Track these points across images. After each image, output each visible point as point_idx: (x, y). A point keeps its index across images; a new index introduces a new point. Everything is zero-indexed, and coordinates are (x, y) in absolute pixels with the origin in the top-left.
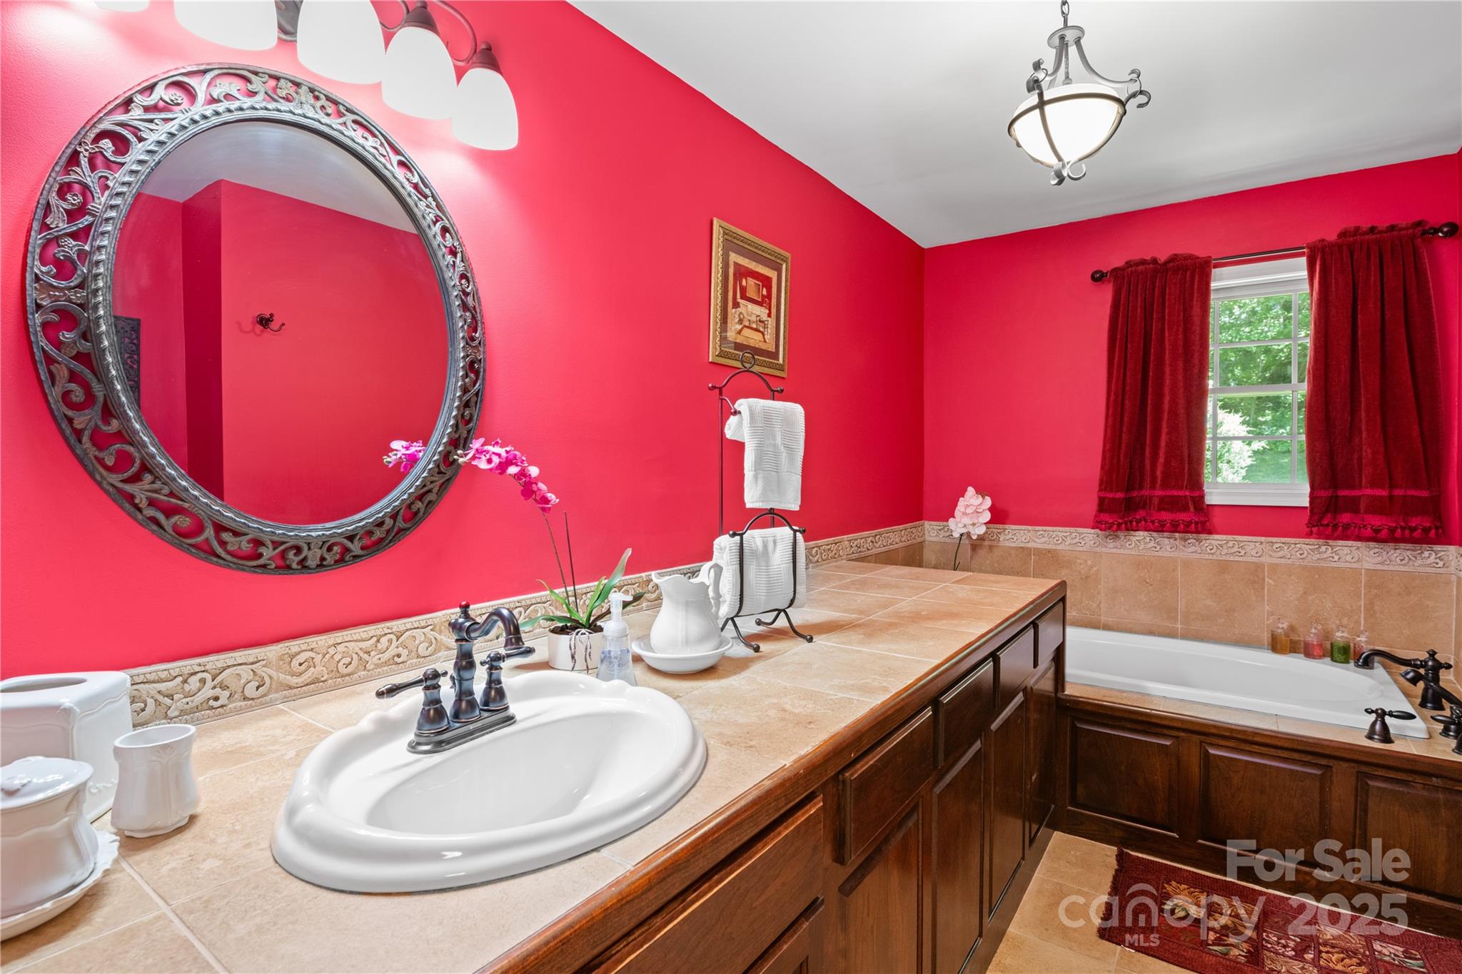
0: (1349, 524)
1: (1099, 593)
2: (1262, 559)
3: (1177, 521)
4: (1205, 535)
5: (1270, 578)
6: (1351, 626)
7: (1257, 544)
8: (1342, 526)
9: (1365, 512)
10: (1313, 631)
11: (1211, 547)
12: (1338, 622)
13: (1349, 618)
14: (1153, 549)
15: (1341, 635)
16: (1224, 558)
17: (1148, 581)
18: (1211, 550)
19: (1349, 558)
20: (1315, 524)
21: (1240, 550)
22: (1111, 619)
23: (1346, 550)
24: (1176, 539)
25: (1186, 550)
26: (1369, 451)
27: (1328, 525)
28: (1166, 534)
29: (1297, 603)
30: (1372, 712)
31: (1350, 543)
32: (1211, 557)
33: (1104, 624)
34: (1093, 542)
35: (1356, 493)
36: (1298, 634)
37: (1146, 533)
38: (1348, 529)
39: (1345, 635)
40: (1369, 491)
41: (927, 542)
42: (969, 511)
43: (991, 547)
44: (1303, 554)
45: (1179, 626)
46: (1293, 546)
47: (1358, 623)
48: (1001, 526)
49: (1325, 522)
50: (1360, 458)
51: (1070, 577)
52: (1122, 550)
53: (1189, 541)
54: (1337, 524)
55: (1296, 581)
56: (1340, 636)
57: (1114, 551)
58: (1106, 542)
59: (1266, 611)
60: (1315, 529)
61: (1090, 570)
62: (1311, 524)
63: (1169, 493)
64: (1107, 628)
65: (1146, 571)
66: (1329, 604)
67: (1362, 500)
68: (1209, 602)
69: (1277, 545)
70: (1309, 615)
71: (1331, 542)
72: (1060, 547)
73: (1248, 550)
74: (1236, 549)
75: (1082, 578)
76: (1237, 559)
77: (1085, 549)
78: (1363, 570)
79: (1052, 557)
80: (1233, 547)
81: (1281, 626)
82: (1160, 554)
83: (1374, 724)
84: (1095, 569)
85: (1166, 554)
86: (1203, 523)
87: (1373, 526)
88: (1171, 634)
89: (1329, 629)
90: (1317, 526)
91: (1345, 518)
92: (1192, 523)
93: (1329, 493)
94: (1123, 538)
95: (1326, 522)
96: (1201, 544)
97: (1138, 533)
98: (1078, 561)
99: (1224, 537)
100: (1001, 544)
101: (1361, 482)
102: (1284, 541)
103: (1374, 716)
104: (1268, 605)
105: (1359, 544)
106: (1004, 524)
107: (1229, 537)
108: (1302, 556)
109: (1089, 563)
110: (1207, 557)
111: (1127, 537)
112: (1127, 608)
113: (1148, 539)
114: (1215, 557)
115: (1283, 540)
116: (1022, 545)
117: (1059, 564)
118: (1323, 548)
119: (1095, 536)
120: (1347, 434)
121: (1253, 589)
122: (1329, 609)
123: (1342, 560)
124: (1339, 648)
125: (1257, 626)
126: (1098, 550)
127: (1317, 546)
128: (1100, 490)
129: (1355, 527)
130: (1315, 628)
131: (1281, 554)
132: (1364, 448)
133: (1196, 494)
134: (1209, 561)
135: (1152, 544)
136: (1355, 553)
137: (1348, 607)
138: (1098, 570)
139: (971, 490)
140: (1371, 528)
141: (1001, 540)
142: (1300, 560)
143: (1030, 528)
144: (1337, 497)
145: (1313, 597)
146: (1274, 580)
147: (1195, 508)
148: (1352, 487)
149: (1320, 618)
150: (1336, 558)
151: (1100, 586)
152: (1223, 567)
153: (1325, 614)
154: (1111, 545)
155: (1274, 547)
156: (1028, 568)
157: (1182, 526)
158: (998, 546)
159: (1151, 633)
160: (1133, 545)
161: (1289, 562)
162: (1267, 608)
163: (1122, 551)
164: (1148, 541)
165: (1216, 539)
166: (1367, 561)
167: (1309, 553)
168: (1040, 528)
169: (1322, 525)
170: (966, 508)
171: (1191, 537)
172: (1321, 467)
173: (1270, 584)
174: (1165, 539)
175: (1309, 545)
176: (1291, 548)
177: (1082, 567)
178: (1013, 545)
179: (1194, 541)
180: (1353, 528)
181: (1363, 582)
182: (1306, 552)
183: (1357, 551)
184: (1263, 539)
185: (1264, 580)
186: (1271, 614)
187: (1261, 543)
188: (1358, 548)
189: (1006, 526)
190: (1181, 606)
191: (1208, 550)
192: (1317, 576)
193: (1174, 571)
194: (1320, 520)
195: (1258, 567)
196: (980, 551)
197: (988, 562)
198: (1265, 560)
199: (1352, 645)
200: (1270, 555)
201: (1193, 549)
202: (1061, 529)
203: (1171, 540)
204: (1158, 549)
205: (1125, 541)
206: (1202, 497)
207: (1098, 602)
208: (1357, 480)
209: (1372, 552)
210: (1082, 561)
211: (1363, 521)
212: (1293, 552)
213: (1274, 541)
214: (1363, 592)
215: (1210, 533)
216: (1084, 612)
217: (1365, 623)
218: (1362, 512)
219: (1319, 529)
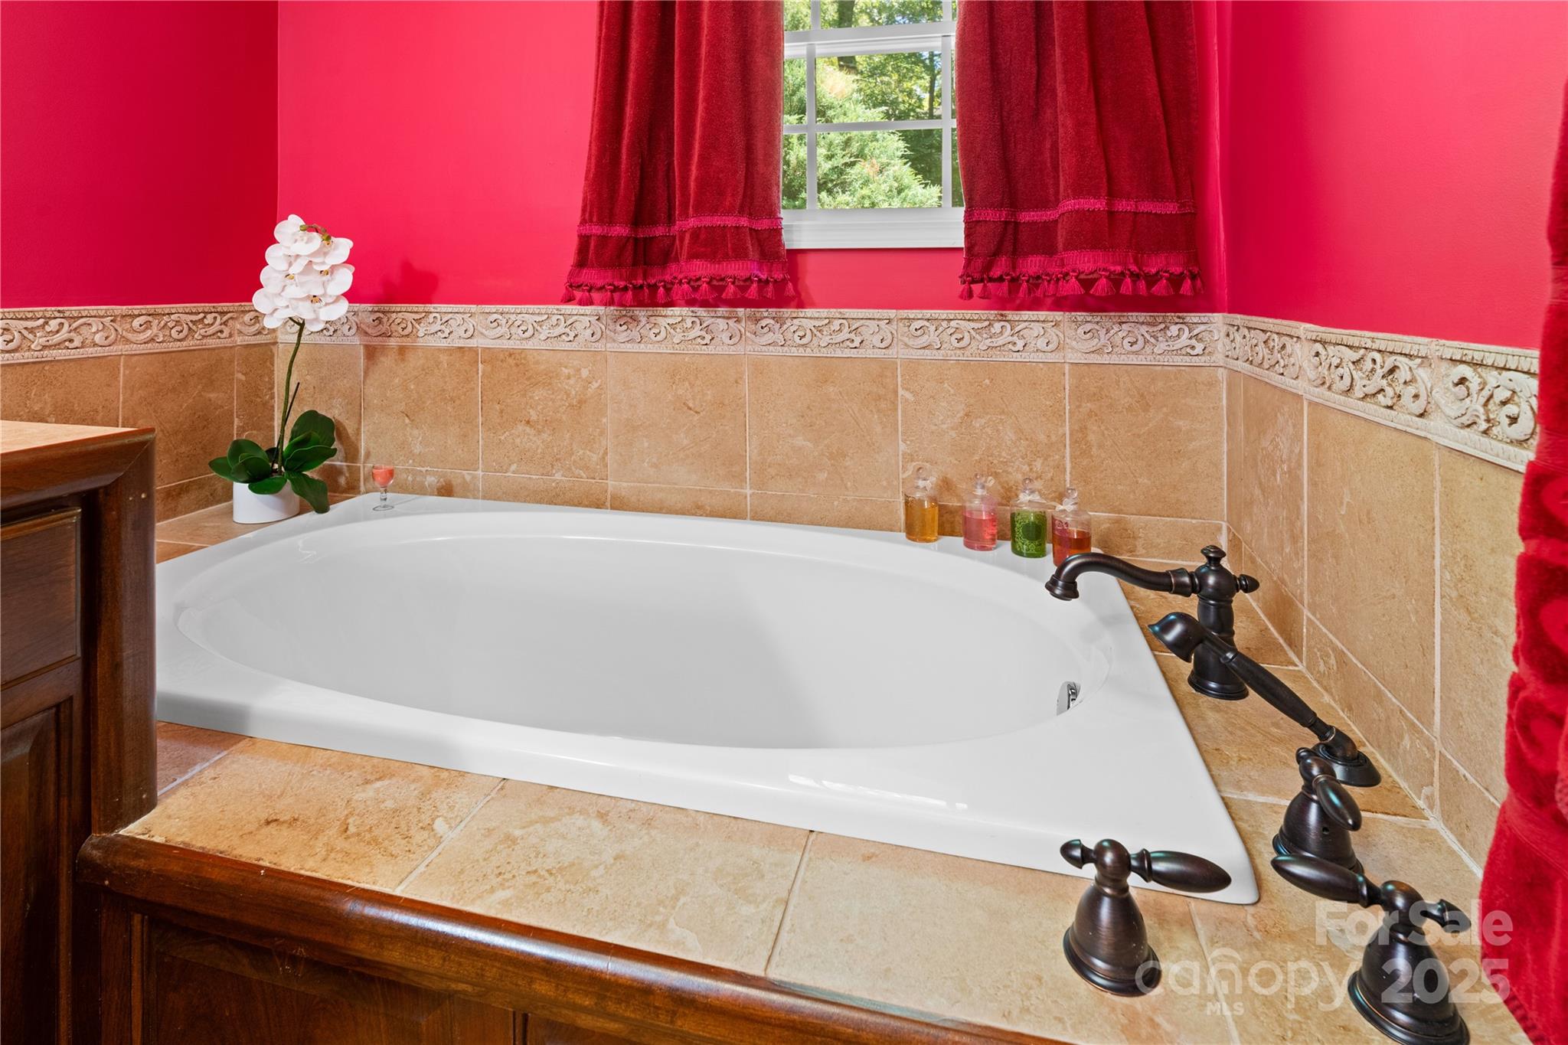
0: (1038, 277)
1: (602, 433)
2: (891, 353)
3: (722, 280)
4: (790, 310)
5: (907, 389)
6: (1050, 475)
7: (883, 323)
8: (1028, 281)
9: (1065, 249)
10: (979, 492)
11: (801, 333)
12: (1026, 468)
13: (1046, 459)
14: (699, 340)
15: (1029, 498)
16: (824, 353)
17: (691, 405)
18: (801, 338)
19: (1041, 343)
20: (977, 276)
21: (852, 336)
22: (625, 484)
23: (1037, 329)
24: (738, 321)
25: (757, 340)
26: (1069, 122)
27: (1001, 279)
28: (722, 311)
29: (953, 434)
30: (1088, 856)
31: (1042, 315)
32: (801, 352)
33: (613, 498)
34: (589, 332)
35: (1049, 215)
36: (957, 496)
37: (685, 311)
38: (1037, 286)
39: (1036, 497)
40: (1069, 204)
41: (280, 346)
42: (297, 268)
43: (402, 350)
44: (962, 339)
45: (748, 491)
46: (944, 324)
47: (1060, 468)
48: (420, 307)
49: (996, 272)
50: (1055, 146)
51: (550, 403)
52: (642, 346)
53: (764, 323)
54: (1018, 278)
55: (952, 391)
56: (1028, 502)
57: (629, 347)
58: (615, 332)
59: (901, 453)
60: (977, 288)
61: (586, 388)
62: (968, 276)
63: (708, 221)
64: (619, 504)
65: (687, 384)
66: (1009, 435)
67: (1060, 226)
68: (799, 441)
69: (917, 324)
70: (977, 458)
71: (1011, 315)
72: (529, 345)
73: (866, 335)
74: (844, 335)
75: (571, 406)
76: (848, 353)
77: (574, 346)
78: (1067, 367)
79: (517, 365)
80: (840, 330)
81: (921, 483)
82: (711, 350)
83: (1093, 901)
84: (595, 385)
85: (720, 350)
86: (780, 285)
87: (1079, 273)
88: (732, 512)
89: (1011, 483)
90: (982, 281)
91: (1032, 265)
92: (752, 282)
93: (1003, 215)
94: (644, 320)
95: (999, 273)
96: (785, 327)
97: (669, 311)
98: (566, 371)
99: (824, 312)
100: (420, 342)
101: (1057, 192)
102: (928, 316)
103: (1090, 871)
104: (904, 441)
105: (1058, 315)
106: (430, 302)
107: (834, 312)
108: (962, 344)
109: (585, 373)
110: (794, 352)
111: (652, 319)
112: (655, 460)
113: (689, 321)
114: (808, 352)
115: (928, 313)
116: (461, 343)
117: (528, 379)
118: (997, 326)
119: (593, 319)
120: (1032, 103)
121: (878, 411)
122: (1009, 443)
123: (1031, 347)
124: (1027, 527)
125: (885, 483)
126: (599, 347)
127: (987, 323)
128: (583, 222)
129: (1049, 282)
130: (983, 487)
131: (923, 340)
132: (1061, 118)
133: (763, 225)
134: (797, 359)
135: (697, 331)
136: (1052, 333)
137: (1042, 437)
138: (600, 388)
139: (294, 222)
140: (1076, 277)
141: (421, 334)
142: (958, 352)
143: (473, 308)
144: (1017, 224)
145: (983, 421)
146: (915, 393)
147: (763, 255)
148: (1043, 204)
149: (995, 462)
150: (1020, 344)
151: (604, 420)
152: (824, 371)
153: (1004, 454)
154: (623, 337)
155: (912, 328)
156: (473, 389)
157: (731, 288)
158: (415, 348)
159: (697, 510)
160: (663, 334)
161: (939, 355)
162: (902, 447)
163: (642, 348)
164: (689, 325)
165: (808, 318)
166: (1072, 348)
167: (972, 338)
168: (492, 308)
169: (991, 280)
170: (290, 264)
171: (766, 314)
172: (986, 163)
173: (907, 400)
174: (719, 320)
175: (973, 320)
176: (941, 329)
177: (572, 382)
178: (444, 344)
179: (772, 322)
180: (1046, 283)
181: (1067, 387)
182: (967, 335)
183: (1054, 329)
184: (892, 313)
185: (896, 392)
186: (910, 458)
187: (890, 321)
188: (1057, 324)
189: (430, 307)
190: (751, 451)
191: (797, 339)
192: (987, 381)
193: (737, 382)
194: (988, 267)
195: (886, 368)
196: (382, 359)
197: (397, 381)
198: (898, 353)
199: (1049, 521)
200: (906, 345)
201: (769, 337)
202: (532, 308)
203: (731, 322)
204: (707, 341)
205: (648, 326)
206: (776, 232)
207: (602, 452)
208: (1051, 191)
209: (1080, 331)
210: (572, 372)
211: (1063, 265)
212: (945, 337)
213: (911, 317)
214: (1068, 408)
215: (801, 305)
216: (577, 472)
217: (1073, 468)
218: (1060, 246)
219: (985, 286)
